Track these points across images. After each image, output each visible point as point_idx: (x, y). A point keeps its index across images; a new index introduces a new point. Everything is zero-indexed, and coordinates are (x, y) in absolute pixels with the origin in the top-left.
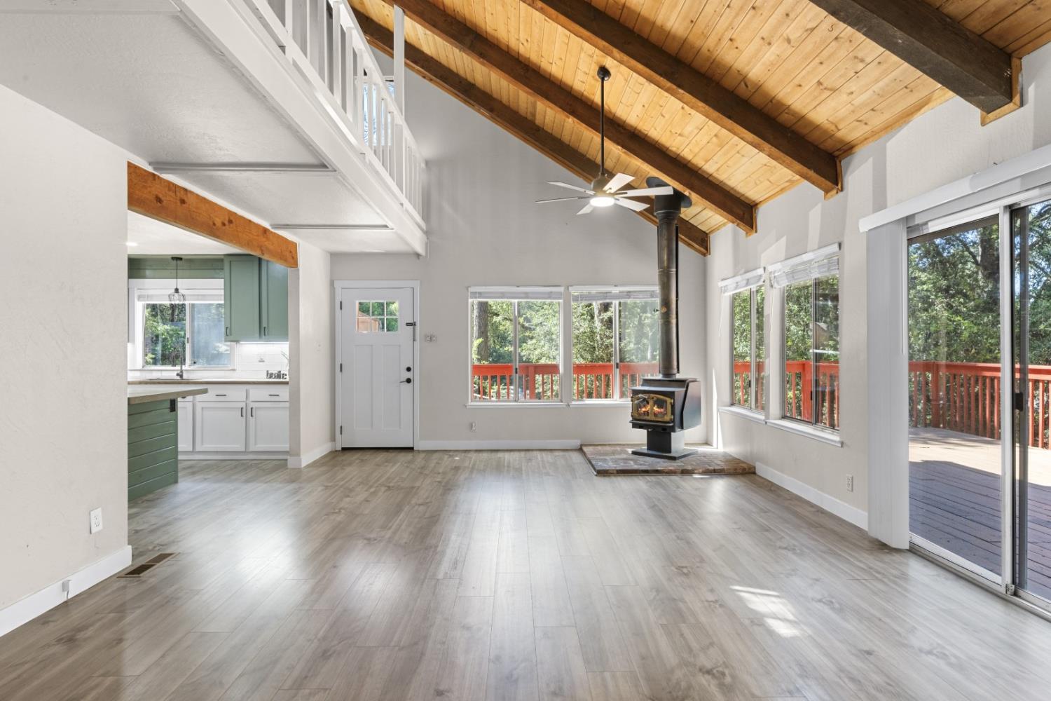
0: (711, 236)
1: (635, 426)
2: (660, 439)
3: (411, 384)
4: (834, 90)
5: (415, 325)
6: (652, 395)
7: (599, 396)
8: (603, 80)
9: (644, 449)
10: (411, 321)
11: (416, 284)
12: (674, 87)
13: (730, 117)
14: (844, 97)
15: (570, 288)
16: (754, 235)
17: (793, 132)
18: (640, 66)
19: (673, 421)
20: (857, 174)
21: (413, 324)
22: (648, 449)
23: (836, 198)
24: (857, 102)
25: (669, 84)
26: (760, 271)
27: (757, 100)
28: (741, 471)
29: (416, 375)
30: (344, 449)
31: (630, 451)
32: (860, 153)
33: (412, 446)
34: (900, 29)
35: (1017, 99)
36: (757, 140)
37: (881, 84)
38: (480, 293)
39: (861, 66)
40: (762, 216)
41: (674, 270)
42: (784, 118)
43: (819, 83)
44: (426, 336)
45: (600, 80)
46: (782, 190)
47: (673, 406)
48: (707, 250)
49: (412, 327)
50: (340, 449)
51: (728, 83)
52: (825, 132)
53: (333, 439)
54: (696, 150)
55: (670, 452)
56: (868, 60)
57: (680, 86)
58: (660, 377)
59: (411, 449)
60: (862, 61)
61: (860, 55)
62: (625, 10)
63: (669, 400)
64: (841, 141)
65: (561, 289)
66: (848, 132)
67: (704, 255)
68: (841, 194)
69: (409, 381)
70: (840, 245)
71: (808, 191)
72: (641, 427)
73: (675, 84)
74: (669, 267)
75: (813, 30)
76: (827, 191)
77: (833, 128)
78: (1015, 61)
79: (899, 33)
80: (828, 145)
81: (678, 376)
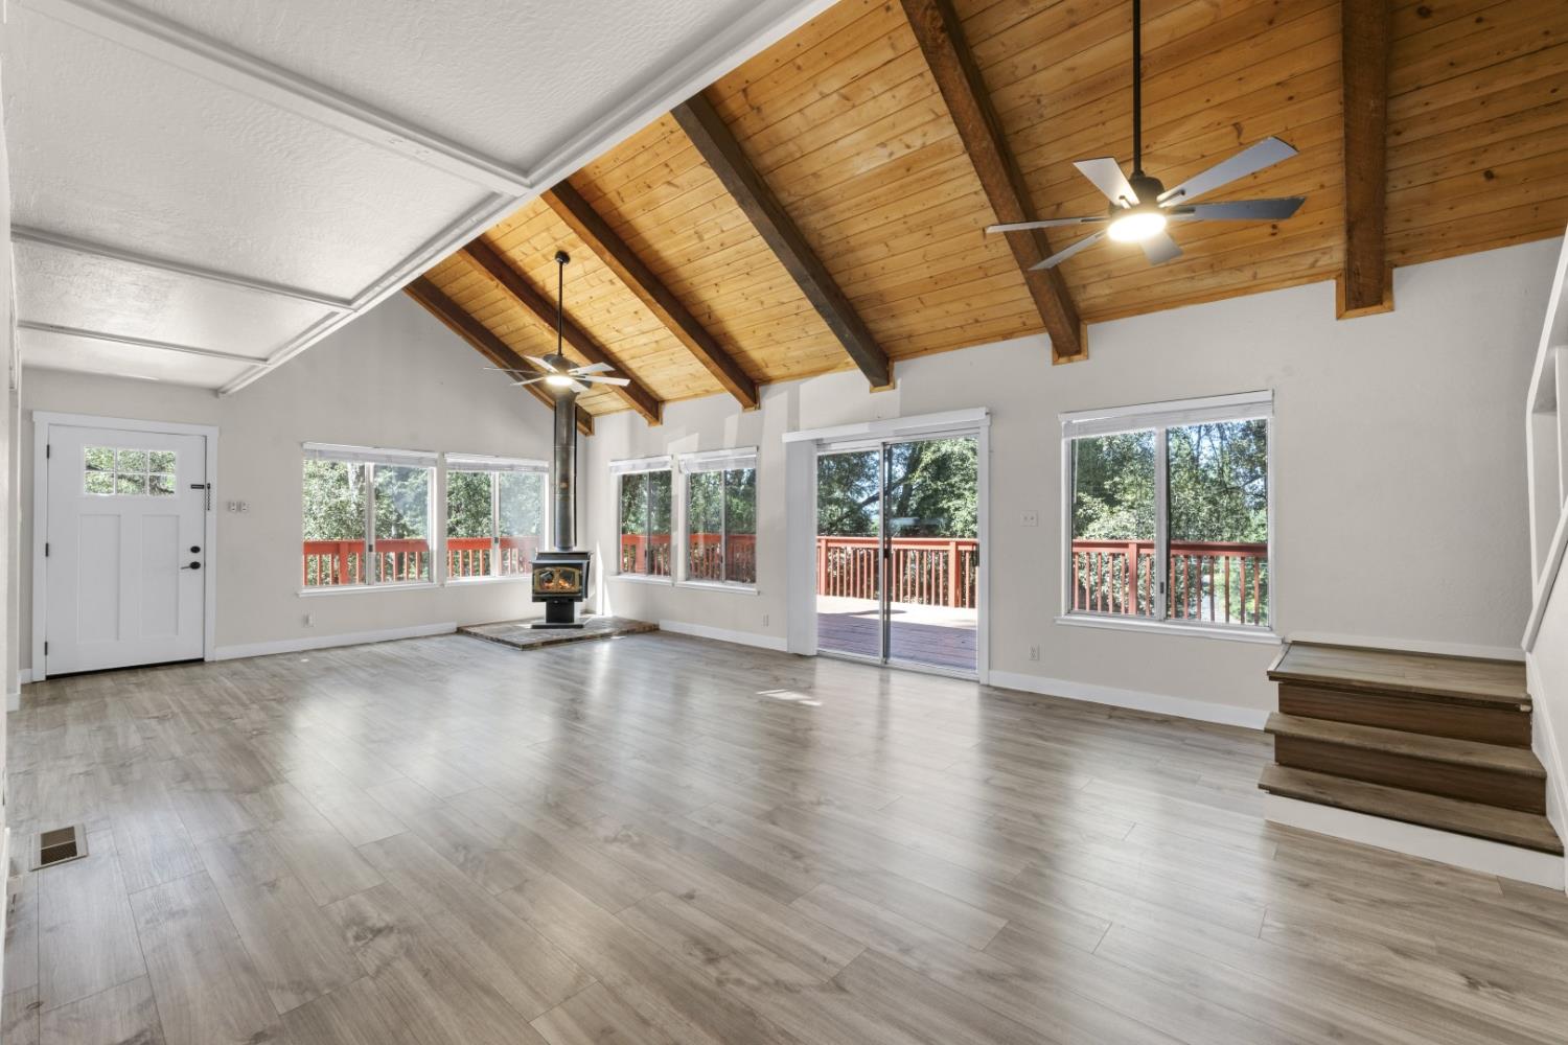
0: (596, 419)
1: (535, 599)
2: (560, 609)
3: (199, 571)
4: (778, 343)
5: (209, 488)
6: (559, 568)
7: (476, 572)
8: (561, 264)
9: (543, 622)
10: (201, 482)
11: (213, 433)
12: (654, 301)
13: (692, 337)
14: (782, 349)
15: (446, 455)
16: (657, 428)
17: (731, 359)
18: (628, 275)
19: (580, 591)
20: (774, 400)
21: (204, 487)
22: (548, 621)
23: (752, 414)
24: (790, 355)
25: (649, 297)
26: (668, 458)
27: (713, 330)
28: (641, 629)
29: (210, 557)
30: (49, 678)
31: (529, 626)
32: (775, 387)
33: (201, 657)
34: (850, 329)
35: (892, 384)
36: (708, 359)
37: (812, 349)
38: (320, 451)
39: (804, 335)
40: (667, 411)
41: (573, 447)
42: (729, 348)
43: (770, 335)
44: (229, 505)
45: (558, 264)
46: (696, 396)
47: (581, 577)
48: (590, 429)
49: (201, 492)
50: (43, 679)
51: (693, 311)
52: (756, 365)
53: (27, 662)
54: (627, 346)
55: (572, 620)
56: (811, 333)
57: (659, 301)
58: (556, 550)
59: (200, 661)
60: (806, 332)
61: (807, 329)
62: (626, 225)
63: (577, 572)
64: (764, 374)
65: (436, 456)
66: (771, 372)
67: (586, 434)
68: (758, 411)
69: (195, 566)
70: (758, 449)
71: (727, 401)
72: (543, 600)
73: (655, 298)
74: (568, 444)
75: (783, 303)
76: (746, 407)
77: (763, 364)
78: (890, 363)
79: (847, 330)
80: (754, 374)
81: (575, 549)
